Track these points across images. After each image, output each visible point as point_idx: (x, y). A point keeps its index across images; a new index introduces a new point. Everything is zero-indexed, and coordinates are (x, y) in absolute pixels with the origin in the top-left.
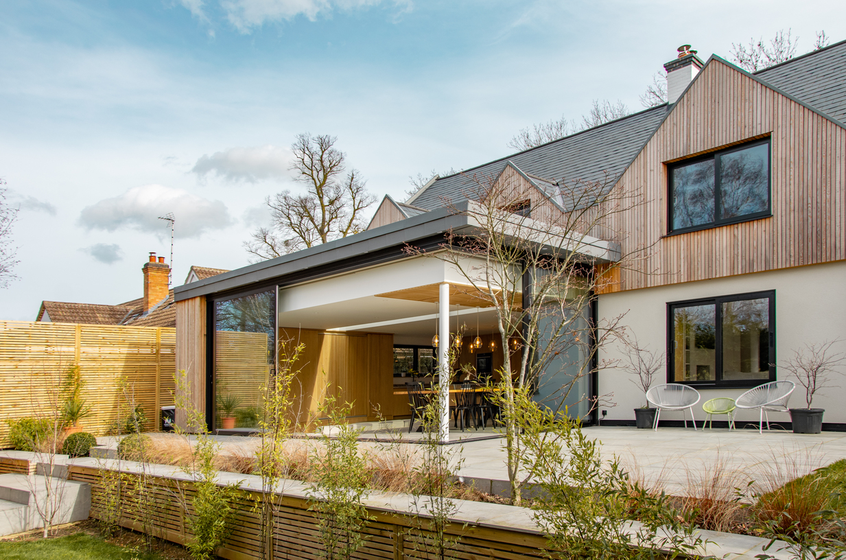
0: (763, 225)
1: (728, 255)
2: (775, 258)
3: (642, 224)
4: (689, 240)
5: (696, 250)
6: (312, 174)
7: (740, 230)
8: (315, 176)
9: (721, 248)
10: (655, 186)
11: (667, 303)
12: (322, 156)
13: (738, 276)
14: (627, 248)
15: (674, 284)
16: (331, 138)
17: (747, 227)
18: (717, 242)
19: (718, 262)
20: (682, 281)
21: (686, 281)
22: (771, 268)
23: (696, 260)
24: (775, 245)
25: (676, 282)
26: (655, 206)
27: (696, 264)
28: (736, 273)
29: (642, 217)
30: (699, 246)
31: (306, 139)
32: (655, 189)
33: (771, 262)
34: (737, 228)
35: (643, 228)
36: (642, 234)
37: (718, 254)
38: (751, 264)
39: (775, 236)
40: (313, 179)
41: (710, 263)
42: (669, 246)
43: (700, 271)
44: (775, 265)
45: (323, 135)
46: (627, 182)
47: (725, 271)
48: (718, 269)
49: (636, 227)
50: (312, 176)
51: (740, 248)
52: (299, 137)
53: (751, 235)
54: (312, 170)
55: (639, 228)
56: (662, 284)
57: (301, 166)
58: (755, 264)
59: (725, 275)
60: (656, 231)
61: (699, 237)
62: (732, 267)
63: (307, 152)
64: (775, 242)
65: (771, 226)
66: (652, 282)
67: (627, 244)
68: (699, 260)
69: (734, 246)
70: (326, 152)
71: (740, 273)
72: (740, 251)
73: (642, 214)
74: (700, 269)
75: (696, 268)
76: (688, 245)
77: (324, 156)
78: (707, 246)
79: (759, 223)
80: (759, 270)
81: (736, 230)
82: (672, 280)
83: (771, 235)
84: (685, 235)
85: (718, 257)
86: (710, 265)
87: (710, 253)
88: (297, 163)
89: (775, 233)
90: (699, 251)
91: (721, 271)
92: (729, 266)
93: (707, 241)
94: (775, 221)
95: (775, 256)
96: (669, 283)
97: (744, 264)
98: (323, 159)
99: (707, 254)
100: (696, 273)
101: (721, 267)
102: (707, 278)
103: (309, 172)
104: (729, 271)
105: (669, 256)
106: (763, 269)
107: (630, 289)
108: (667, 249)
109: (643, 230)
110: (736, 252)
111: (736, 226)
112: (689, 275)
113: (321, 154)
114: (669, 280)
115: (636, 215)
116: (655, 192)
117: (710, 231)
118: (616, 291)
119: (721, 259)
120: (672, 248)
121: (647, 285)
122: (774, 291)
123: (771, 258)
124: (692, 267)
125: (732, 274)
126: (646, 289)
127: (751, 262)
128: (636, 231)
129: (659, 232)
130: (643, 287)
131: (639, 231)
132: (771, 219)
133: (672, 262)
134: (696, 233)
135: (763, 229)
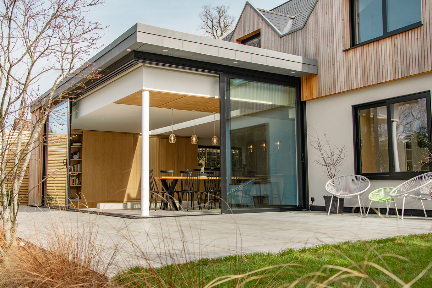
0: (416, 34)
1: (391, 62)
2: (426, 62)
3: (331, 41)
4: (363, 51)
5: (368, 59)
6: (213, 32)
7: (399, 40)
8: (215, 34)
9: (385, 56)
10: (338, 9)
11: (352, 106)
12: (219, 20)
13: (399, 79)
14: (322, 61)
15: (354, 89)
16: (225, 7)
17: (404, 36)
18: (383, 52)
19: (384, 69)
20: (359, 87)
21: (362, 86)
22: (424, 71)
23: (368, 68)
24: (426, 50)
25: (355, 88)
26: (339, 26)
27: (368, 72)
28: (397, 78)
29: (331, 35)
30: (370, 56)
31: (208, 8)
32: (338, 11)
33: (423, 66)
34: (397, 38)
35: (331, 44)
36: (331, 49)
37: (383, 62)
38: (408, 69)
39: (425, 42)
40: (214, 36)
41: (378, 70)
42: (349, 58)
43: (371, 77)
44: (427, 68)
45: (219, 5)
46: (320, 8)
47: (389, 76)
48: (384, 74)
49: (327, 44)
50: (213, 33)
51: (399, 55)
52: (204, 7)
53: (407, 44)
54: (213, 29)
55: (329, 45)
56: (346, 90)
57: (206, 27)
58: (411, 68)
59: (389, 80)
60: (340, 46)
61: (370, 49)
62: (394, 72)
63: (209, 18)
64: (426, 48)
65: (422, 34)
66: (339, 89)
67: (321, 58)
68: (371, 68)
69: (395, 54)
70: (223, 17)
71: (400, 77)
72: (399, 58)
73: (331, 33)
74: (371, 75)
75: (369, 75)
76: (362, 55)
77: (221, 20)
78: (375, 55)
79: (413, 32)
80: (414, 73)
81: (396, 40)
82: (352, 86)
83: (422, 41)
84: (360, 48)
85: (384, 64)
86: (378, 72)
87: (378, 61)
88: (202, 25)
89: (425, 40)
90: (370, 61)
91: (386, 76)
92: (392, 71)
93: (375, 52)
94: (425, 29)
95: (426, 60)
96: (350, 89)
97: (403, 69)
98: (220, 22)
99: (376, 63)
100: (369, 79)
101: (386, 73)
102: (376, 83)
103: (210, 31)
104: (392, 76)
105: (349, 66)
106: (417, 73)
107: (325, 95)
108: (348, 61)
109: (331, 46)
110: (396, 59)
111: (395, 36)
112: (364, 82)
113: (219, 18)
114: (350, 86)
115: (326, 35)
116: (338, 14)
117: (377, 42)
118: (315, 97)
119: (386, 65)
120: (351, 59)
121: (335, 91)
122: (429, 91)
123: (423, 62)
124: (366, 74)
125: (394, 78)
126: (336, 94)
127: (408, 66)
128: (327, 47)
129: (342, 47)
130: (333, 93)
131: (329, 47)
132: (422, 28)
133: (352, 71)
134: (367, 45)
135: (416, 37)
